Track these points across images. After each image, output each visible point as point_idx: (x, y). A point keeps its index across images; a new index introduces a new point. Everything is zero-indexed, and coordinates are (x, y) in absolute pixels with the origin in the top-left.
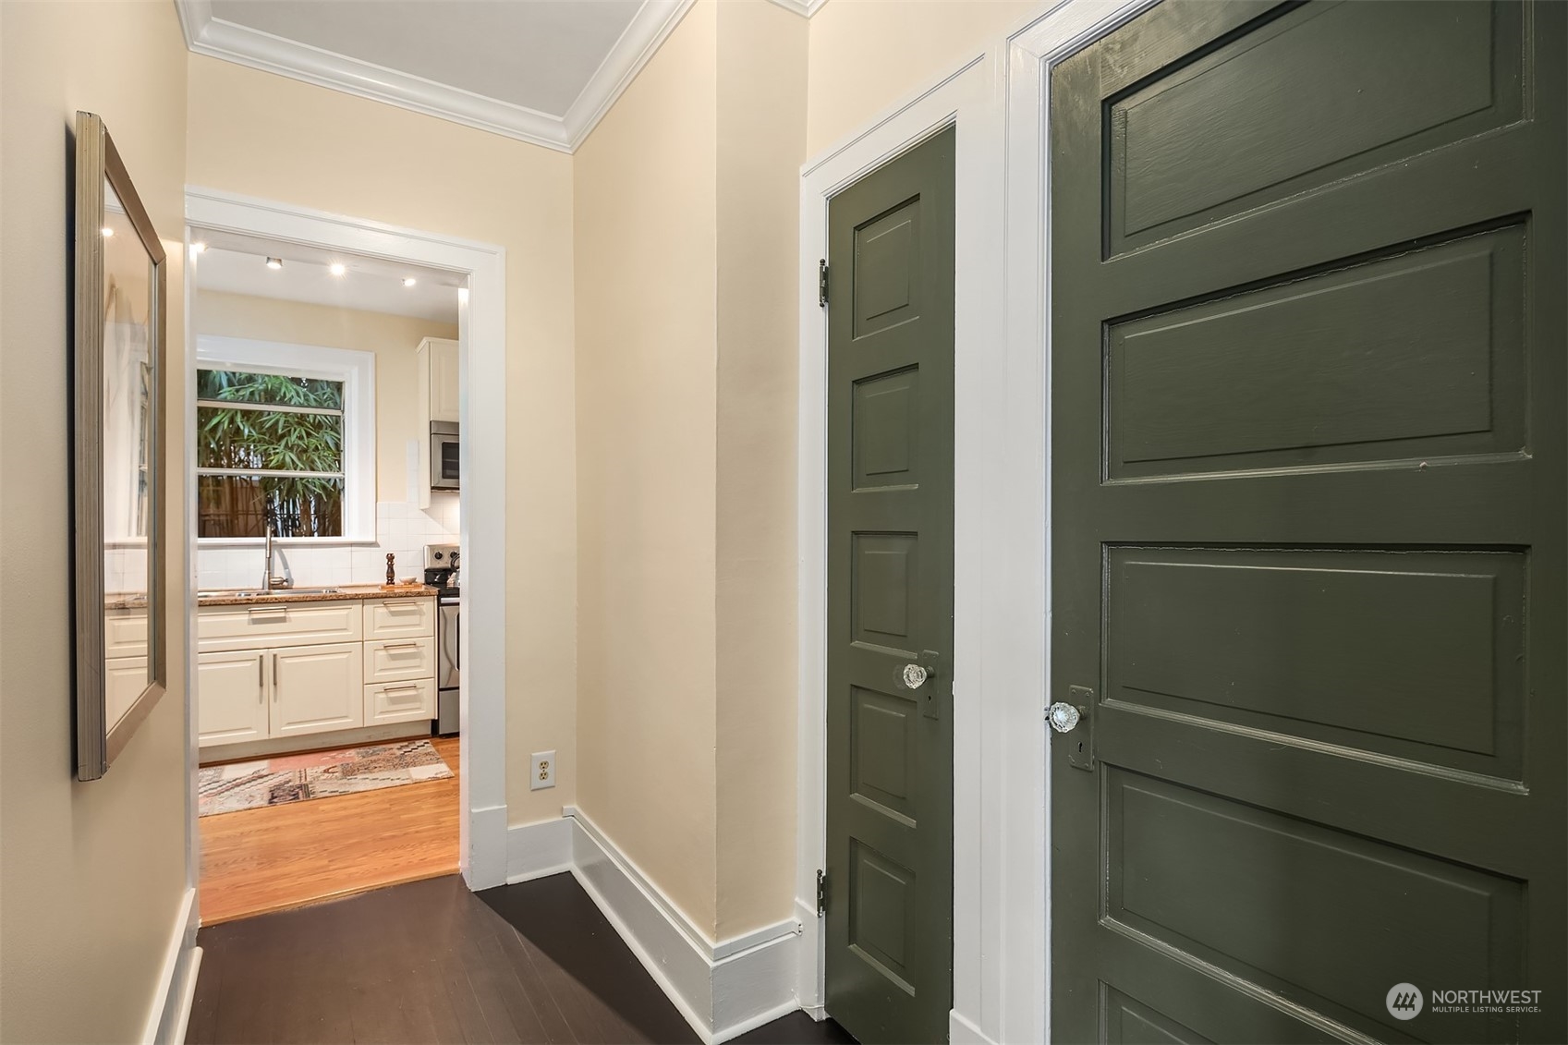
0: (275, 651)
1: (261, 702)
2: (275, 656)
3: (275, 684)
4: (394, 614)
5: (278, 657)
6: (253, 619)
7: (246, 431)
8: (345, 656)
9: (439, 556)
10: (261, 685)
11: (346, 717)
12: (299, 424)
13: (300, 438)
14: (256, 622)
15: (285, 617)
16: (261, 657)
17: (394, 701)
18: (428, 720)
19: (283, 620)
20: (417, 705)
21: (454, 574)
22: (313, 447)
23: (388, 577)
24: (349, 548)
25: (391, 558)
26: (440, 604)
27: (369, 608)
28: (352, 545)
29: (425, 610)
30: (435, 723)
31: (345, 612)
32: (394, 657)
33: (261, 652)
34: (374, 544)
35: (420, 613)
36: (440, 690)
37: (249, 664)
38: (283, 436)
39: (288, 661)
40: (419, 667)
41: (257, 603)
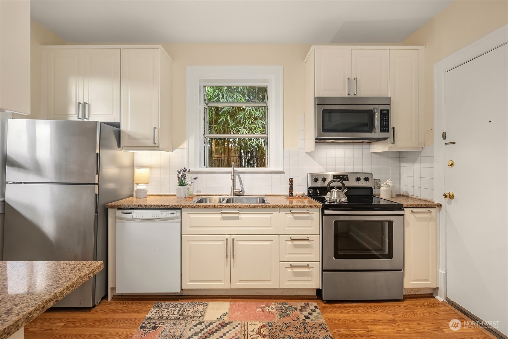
0: (233, 237)
1: (226, 267)
2: (233, 240)
3: (233, 257)
4: (296, 218)
5: (235, 240)
6: (223, 217)
7: (231, 123)
8: (269, 243)
9: (316, 180)
10: (227, 257)
11: (269, 281)
12: (249, 118)
13: (249, 123)
14: (224, 219)
15: (239, 217)
16: (227, 240)
17: (296, 274)
18: (315, 289)
19: (237, 218)
20: (309, 278)
21: (329, 193)
22: (254, 128)
23: (290, 192)
24: (270, 175)
25: (291, 181)
26: (323, 214)
27: (282, 214)
28: (271, 172)
29: (314, 217)
30: (319, 292)
31: (269, 216)
32: (296, 246)
33: (227, 237)
34: (281, 172)
35: (311, 219)
36: (323, 271)
37: (221, 243)
38: (243, 123)
39: (240, 243)
40: (310, 254)
41: (225, 208)
